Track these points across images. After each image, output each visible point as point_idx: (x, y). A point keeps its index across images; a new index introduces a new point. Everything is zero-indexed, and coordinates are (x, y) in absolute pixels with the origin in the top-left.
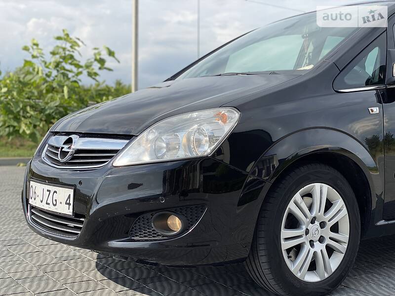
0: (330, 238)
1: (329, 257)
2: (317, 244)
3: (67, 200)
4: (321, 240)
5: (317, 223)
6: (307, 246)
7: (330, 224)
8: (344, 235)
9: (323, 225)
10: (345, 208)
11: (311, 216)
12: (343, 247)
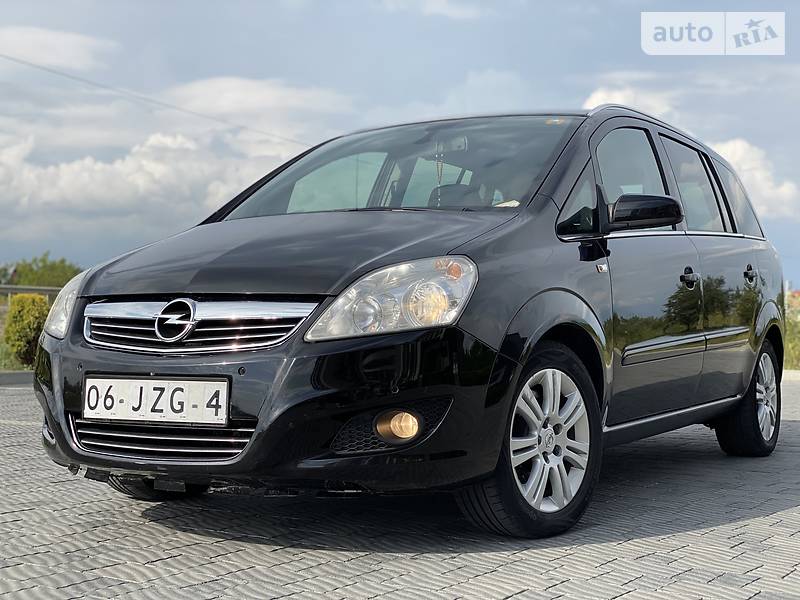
0: (568, 448)
1: (568, 473)
2: (551, 457)
3: (211, 400)
4: (556, 451)
5: (550, 427)
6: (541, 461)
7: (566, 427)
8: (583, 443)
9: (557, 429)
10: (583, 404)
11: (543, 417)
12: (583, 460)
